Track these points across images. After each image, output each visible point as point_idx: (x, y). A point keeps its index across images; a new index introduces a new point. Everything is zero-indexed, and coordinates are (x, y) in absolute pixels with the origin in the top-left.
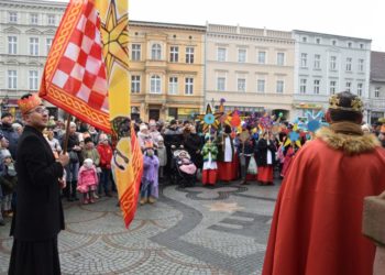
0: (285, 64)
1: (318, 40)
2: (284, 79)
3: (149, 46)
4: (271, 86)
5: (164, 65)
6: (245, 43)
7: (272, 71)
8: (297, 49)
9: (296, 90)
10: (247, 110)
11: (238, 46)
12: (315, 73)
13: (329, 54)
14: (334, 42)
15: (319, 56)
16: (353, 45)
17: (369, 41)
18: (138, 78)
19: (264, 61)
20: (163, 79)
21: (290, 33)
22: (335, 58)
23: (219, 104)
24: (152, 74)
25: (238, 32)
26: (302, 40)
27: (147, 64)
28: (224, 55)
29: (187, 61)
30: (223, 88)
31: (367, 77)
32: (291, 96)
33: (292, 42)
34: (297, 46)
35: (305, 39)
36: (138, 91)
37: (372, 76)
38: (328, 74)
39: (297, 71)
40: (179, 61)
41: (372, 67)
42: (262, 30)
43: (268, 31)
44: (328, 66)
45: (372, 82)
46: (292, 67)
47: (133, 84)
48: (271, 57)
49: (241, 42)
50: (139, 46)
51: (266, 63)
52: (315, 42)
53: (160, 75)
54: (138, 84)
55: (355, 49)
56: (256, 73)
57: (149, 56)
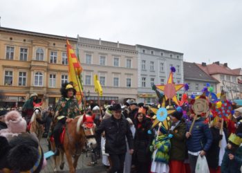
0: (132, 67)
1: (152, 52)
2: (131, 77)
3: (35, 50)
4: (122, 82)
5: (46, 65)
6: (105, 52)
7: (123, 72)
8: (140, 57)
9: (140, 85)
10: (106, 99)
11: (100, 53)
12: (152, 74)
13: (159, 62)
14: (162, 54)
15: (153, 63)
16: (173, 57)
17: (182, 54)
18: (25, 74)
19: (117, 64)
20: (44, 75)
21: (135, 46)
22: (163, 64)
23: (87, 95)
24: (35, 71)
25: (100, 44)
26: (142, 52)
27: (33, 64)
28: (90, 60)
29: (63, 62)
30: (90, 83)
31: (182, 77)
32: (136, 89)
33: (137, 52)
34: (139, 55)
35: (144, 51)
36: (24, 85)
37: (185, 76)
38: (159, 74)
39: (139, 72)
40: (57, 62)
41: (184, 70)
42: (116, 44)
43: (120, 44)
44: (159, 69)
45: (185, 80)
46: (137, 70)
47: (20, 79)
48: (122, 62)
49: (102, 51)
50: (26, 50)
51: (119, 66)
53: (42, 72)
54: (24, 79)
55: (175, 59)
56: (113, 73)
57: (34, 58)
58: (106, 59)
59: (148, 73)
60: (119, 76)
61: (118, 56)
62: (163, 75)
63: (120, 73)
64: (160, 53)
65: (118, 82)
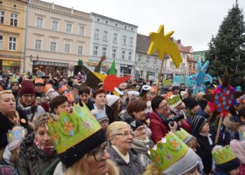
0: (84, 35)
1: (107, 22)
2: (83, 45)
4: (74, 49)
6: (58, 17)
7: (75, 39)
8: (93, 25)
9: (91, 53)
10: (56, 65)
11: (52, 18)
12: (104, 43)
13: (113, 32)
14: (116, 25)
15: (106, 32)
16: (127, 28)
17: (137, 27)
19: (70, 31)
21: (89, 14)
22: (116, 34)
23: (35, 59)
25: (53, 8)
26: (96, 20)
28: (41, 23)
29: (12, 24)
30: (40, 48)
31: (134, 49)
32: (87, 57)
33: (90, 21)
34: (93, 23)
35: (98, 20)
37: (137, 48)
38: (112, 44)
39: (92, 41)
40: (5, 23)
41: (137, 43)
42: (71, 9)
43: (74, 11)
44: (112, 39)
45: (137, 52)
46: (89, 38)
49: (54, 16)
51: (72, 33)
52: (105, 23)
55: (129, 31)
56: (64, 39)
58: (58, 25)
59: (101, 42)
60: (71, 43)
61: (72, 22)
62: (115, 45)
63: (72, 40)
64: (115, 23)
65: (69, 49)
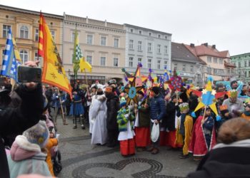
0: (119, 47)
1: (140, 32)
2: (119, 57)
3: (19, 27)
4: (109, 62)
5: (31, 43)
6: (92, 30)
7: (110, 51)
8: (127, 37)
9: (127, 65)
10: (93, 78)
11: (87, 32)
12: (139, 54)
13: (147, 42)
14: (150, 34)
15: (141, 42)
16: (161, 37)
17: (170, 35)
19: (105, 44)
20: (30, 54)
21: (123, 26)
22: (150, 44)
23: (73, 74)
24: (20, 50)
25: (87, 22)
26: (130, 31)
27: (17, 42)
31: (170, 57)
33: (124, 32)
34: (127, 35)
35: (132, 30)
37: (172, 57)
38: (147, 54)
39: (127, 52)
41: (172, 51)
42: (104, 22)
43: (108, 23)
44: (146, 49)
45: (173, 61)
46: (124, 49)
48: (110, 41)
49: (88, 30)
50: (9, 27)
51: (107, 45)
52: (138, 33)
53: (27, 50)
55: (163, 39)
56: (100, 52)
57: (18, 35)
58: (93, 38)
59: (136, 53)
60: (106, 56)
62: (150, 55)
63: (107, 53)
64: (149, 32)
65: (104, 62)
